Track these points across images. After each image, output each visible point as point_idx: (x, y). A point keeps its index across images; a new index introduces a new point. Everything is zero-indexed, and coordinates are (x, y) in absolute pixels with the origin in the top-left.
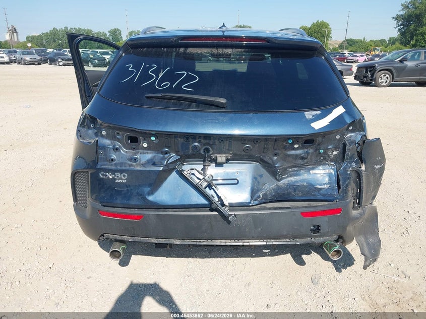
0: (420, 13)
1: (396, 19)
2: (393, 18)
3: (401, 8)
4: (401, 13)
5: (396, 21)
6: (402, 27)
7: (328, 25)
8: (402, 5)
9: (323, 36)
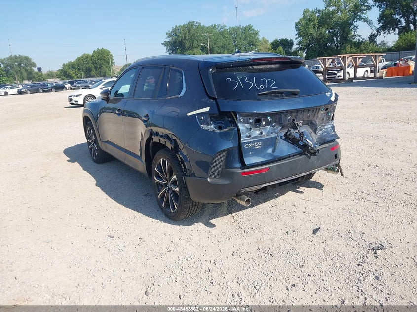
0: (181, 40)
1: (165, 45)
2: (162, 44)
3: (167, 36)
4: (168, 40)
5: (165, 47)
6: (171, 51)
7: (109, 52)
8: (167, 34)
9: (107, 62)
